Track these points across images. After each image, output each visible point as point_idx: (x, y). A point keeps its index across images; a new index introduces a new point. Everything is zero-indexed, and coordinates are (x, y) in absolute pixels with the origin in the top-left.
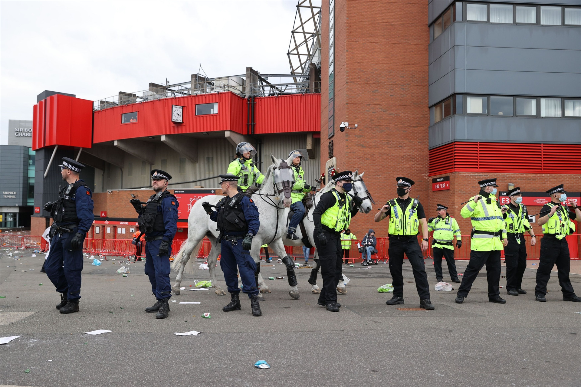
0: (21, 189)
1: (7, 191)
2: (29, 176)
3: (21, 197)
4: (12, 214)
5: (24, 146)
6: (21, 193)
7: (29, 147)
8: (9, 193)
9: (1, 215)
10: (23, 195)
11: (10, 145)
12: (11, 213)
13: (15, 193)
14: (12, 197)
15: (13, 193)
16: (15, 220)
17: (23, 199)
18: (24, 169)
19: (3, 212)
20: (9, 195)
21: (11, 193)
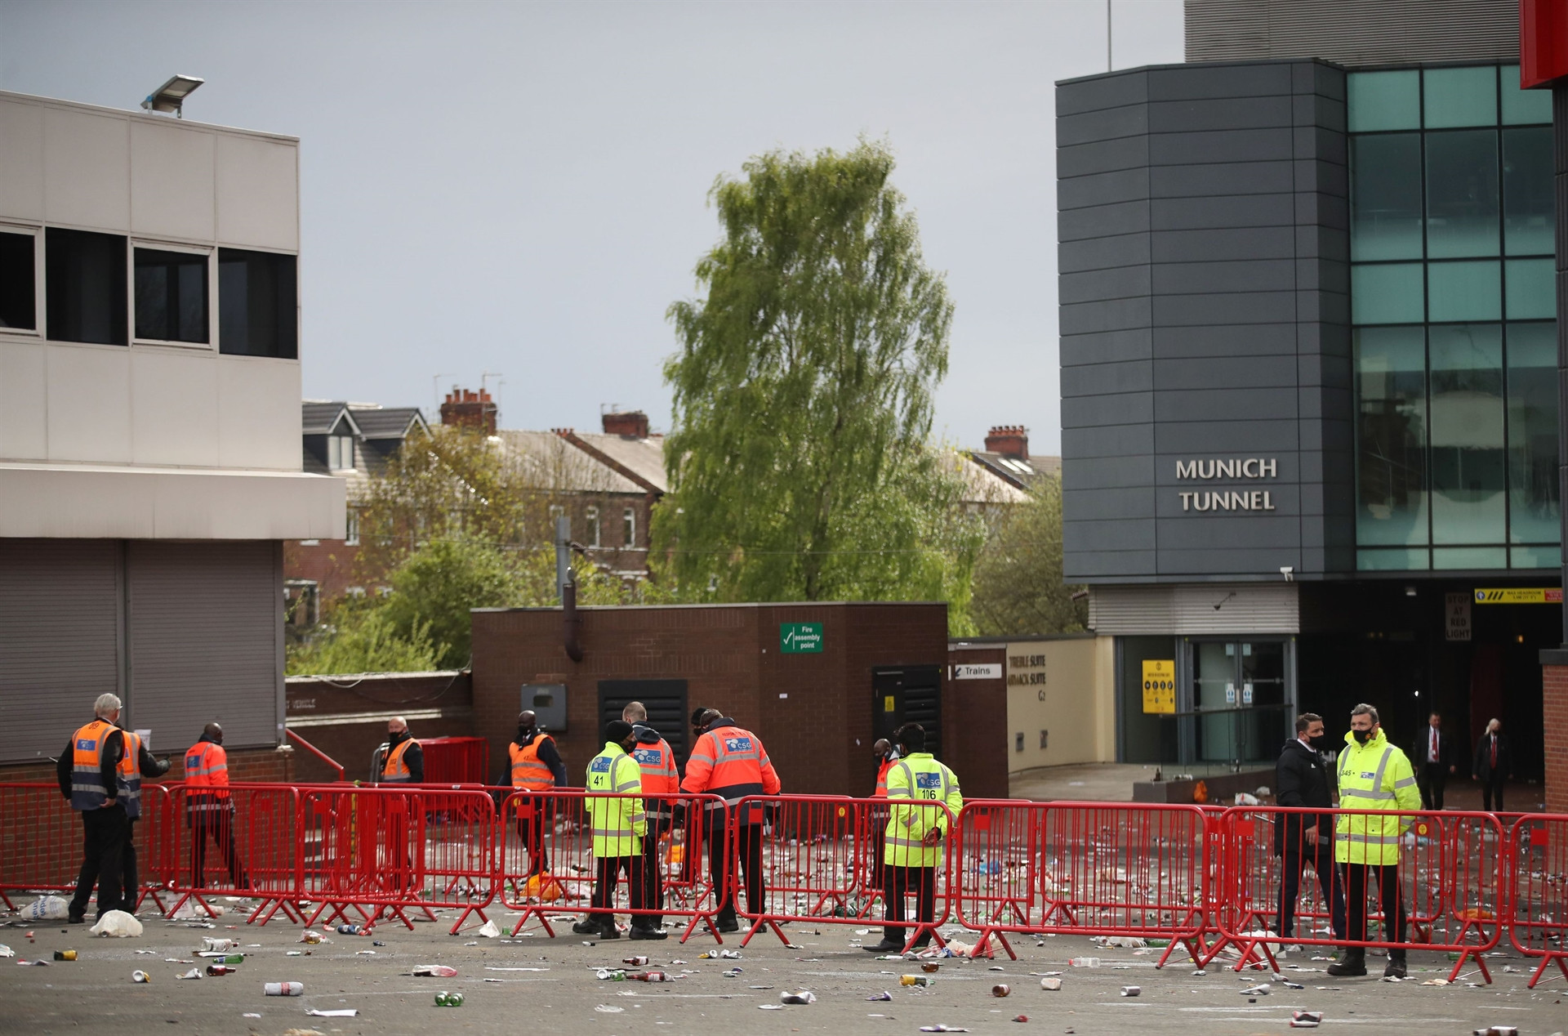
0: (1313, 435)
1: (1206, 455)
2: (1355, 321)
3: (1315, 499)
4: (1247, 650)
5: (1316, 61)
6: (1314, 468)
7: (1346, 64)
8: (1218, 467)
9: (1169, 655)
10: (1327, 483)
11: (1198, 59)
12: (1238, 639)
13: (1268, 467)
14: (1249, 500)
15: (1253, 467)
16: (1268, 695)
17: (1329, 514)
18: (1324, 260)
19: (1179, 632)
20: (1223, 483)
21: (1237, 468)
